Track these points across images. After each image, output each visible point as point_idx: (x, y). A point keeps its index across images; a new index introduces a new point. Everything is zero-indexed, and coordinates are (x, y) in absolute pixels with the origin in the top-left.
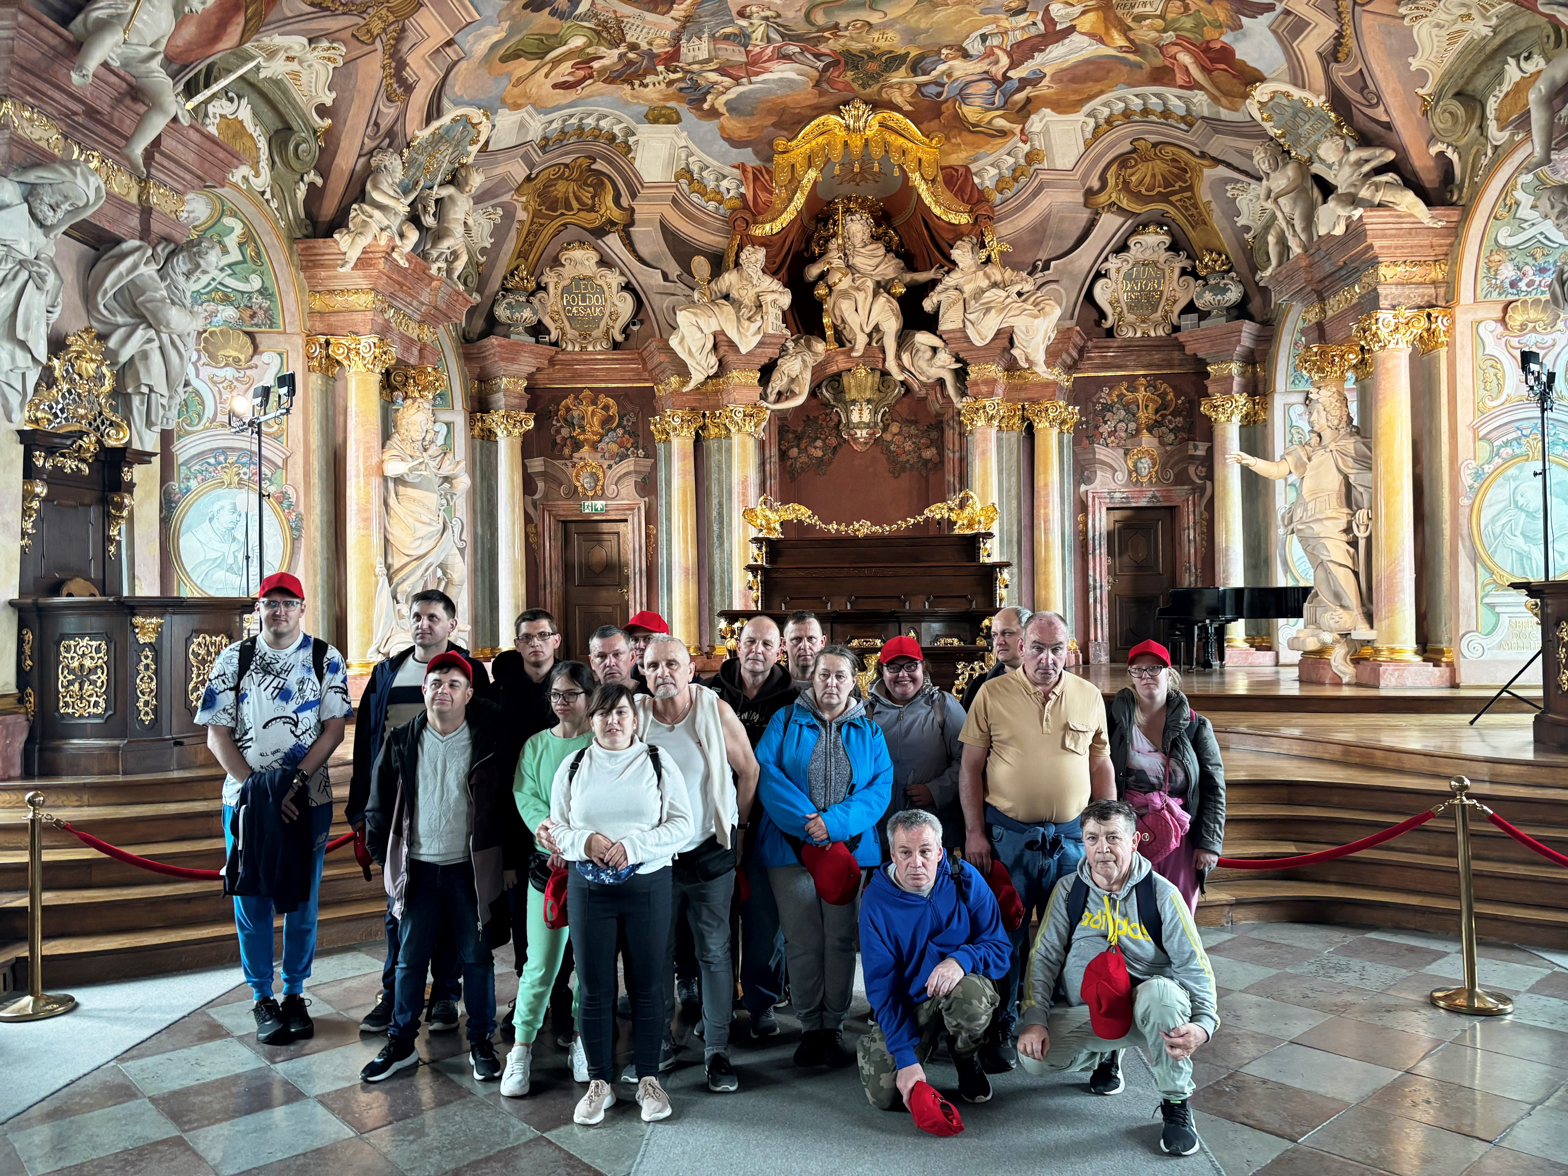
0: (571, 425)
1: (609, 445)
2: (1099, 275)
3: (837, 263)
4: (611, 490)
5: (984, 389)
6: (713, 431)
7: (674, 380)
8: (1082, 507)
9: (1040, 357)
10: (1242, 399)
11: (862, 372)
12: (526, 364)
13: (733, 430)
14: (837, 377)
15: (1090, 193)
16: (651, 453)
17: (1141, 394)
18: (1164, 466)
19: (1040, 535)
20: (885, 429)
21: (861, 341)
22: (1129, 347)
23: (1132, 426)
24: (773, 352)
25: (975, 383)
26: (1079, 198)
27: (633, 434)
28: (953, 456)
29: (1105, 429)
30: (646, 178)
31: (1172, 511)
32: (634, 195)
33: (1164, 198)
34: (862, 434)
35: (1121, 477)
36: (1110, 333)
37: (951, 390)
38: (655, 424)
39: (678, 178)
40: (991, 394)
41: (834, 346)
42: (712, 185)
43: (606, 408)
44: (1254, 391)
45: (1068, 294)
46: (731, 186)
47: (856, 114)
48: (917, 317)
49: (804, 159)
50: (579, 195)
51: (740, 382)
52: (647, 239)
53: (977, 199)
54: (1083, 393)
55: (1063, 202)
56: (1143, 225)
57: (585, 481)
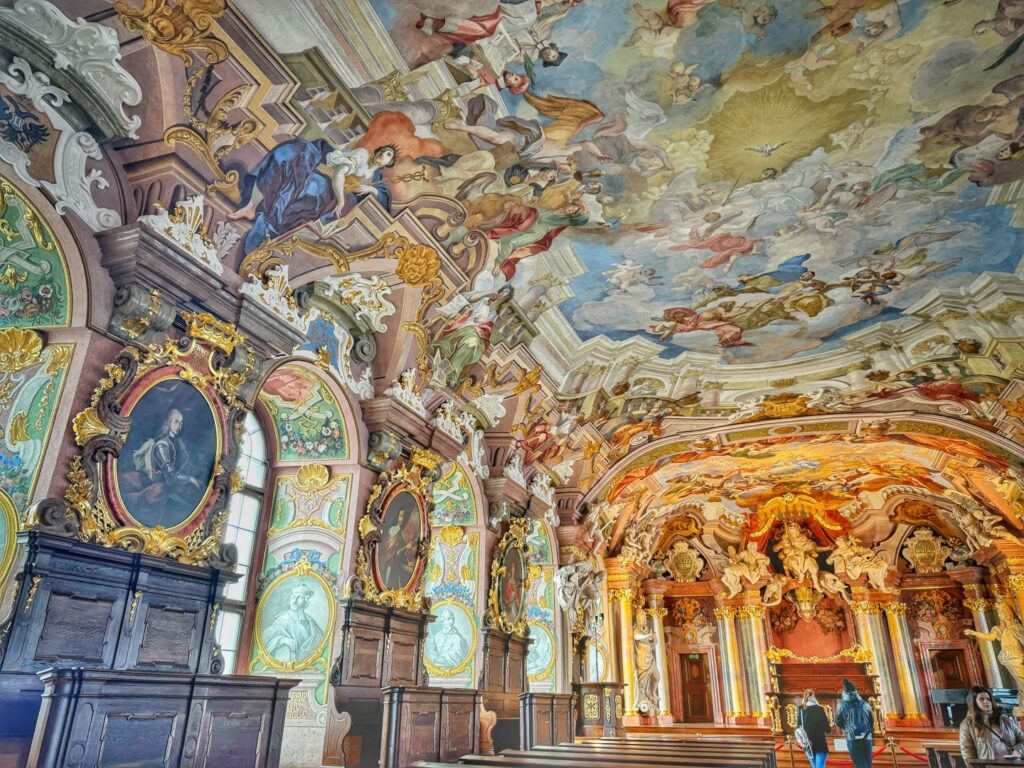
0: (681, 612)
1: (697, 620)
2: (903, 547)
3: (787, 545)
4: (699, 640)
5: (860, 597)
6: (742, 615)
7: (724, 594)
8: (916, 649)
9: (881, 584)
10: (982, 600)
11: (804, 589)
12: (664, 589)
13: (751, 615)
14: (792, 592)
15: (891, 517)
16: (715, 624)
17: (935, 597)
18: (953, 630)
19: (898, 663)
20: (818, 613)
21: (802, 577)
22: (925, 577)
23: (933, 612)
24: (764, 583)
25: (855, 595)
26: (887, 518)
27: (707, 616)
28: (850, 626)
29: (921, 613)
30: (708, 519)
31: (962, 651)
32: (703, 524)
33: (925, 518)
34: (807, 615)
35: (933, 635)
36: (914, 571)
37: (844, 596)
38: (716, 611)
39: (720, 518)
40: (863, 599)
41: (790, 578)
42: (733, 520)
43: (695, 605)
44: (988, 596)
45: (891, 555)
46: (741, 520)
47: (789, 497)
48: (824, 567)
49: (770, 511)
50: (682, 525)
51: (752, 595)
52: (709, 539)
53: (843, 521)
54: (906, 598)
55: (880, 521)
56: (918, 527)
57: (689, 636)
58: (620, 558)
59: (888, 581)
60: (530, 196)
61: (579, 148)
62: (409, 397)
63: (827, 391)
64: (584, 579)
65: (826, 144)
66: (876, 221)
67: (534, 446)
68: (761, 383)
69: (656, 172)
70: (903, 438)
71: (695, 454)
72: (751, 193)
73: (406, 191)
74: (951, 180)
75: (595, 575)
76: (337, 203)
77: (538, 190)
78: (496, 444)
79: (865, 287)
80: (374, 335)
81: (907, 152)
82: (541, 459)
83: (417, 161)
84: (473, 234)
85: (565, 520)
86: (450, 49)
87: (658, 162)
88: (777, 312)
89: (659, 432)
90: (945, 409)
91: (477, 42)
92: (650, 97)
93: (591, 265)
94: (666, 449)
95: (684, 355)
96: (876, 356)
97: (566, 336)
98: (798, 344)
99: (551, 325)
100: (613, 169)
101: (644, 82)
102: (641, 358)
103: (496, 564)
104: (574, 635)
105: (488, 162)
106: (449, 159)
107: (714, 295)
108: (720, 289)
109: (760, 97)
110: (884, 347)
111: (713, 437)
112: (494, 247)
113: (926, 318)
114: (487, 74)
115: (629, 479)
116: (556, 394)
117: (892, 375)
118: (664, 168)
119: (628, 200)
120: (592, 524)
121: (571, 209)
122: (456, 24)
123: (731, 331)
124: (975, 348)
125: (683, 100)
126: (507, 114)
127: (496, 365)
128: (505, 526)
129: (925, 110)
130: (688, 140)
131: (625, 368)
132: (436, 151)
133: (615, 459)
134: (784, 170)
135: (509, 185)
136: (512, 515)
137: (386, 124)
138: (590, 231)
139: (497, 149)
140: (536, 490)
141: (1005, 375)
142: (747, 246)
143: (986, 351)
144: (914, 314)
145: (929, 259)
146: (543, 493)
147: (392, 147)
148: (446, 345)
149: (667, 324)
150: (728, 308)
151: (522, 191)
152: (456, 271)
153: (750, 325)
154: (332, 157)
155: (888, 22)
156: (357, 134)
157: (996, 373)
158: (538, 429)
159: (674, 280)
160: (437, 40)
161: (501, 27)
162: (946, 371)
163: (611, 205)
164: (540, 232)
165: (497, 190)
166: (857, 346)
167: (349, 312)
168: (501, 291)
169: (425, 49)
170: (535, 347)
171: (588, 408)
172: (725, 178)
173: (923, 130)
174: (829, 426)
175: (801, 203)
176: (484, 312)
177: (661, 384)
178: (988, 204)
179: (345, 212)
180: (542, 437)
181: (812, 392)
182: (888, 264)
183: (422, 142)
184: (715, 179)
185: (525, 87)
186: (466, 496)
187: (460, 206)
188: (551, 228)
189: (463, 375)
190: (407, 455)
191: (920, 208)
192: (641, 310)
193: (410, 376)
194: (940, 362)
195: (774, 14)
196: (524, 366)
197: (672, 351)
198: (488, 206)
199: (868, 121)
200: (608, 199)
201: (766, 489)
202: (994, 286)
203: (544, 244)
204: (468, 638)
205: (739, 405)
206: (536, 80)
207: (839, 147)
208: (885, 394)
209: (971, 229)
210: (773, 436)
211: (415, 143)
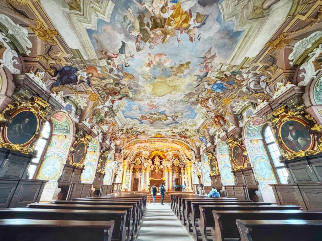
0: (136, 170)
1: (138, 172)
2: (173, 161)
3: (155, 160)
4: (138, 176)
6: (146, 172)
7: (144, 168)
8: (173, 178)
9: (169, 167)
11: (157, 167)
12: (133, 166)
13: (148, 172)
14: (155, 168)
16: (141, 173)
17: (177, 170)
18: (178, 175)
19: (170, 180)
20: (159, 172)
21: (157, 165)
22: (176, 166)
23: (176, 172)
24: (151, 166)
25: (165, 169)
27: (140, 171)
28: (163, 174)
29: (174, 172)
31: (179, 179)
32: (142, 155)
34: (157, 172)
35: (175, 176)
36: (174, 165)
37: (163, 169)
38: (142, 171)
39: (145, 154)
41: (155, 165)
42: (147, 154)
43: (138, 169)
44: (184, 170)
45: (171, 162)
46: (149, 155)
47: (157, 151)
48: (161, 164)
49: (154, 154)
50: (138, 155)
51: (149, 168)
52: (143, 158)
53: (165, 156)
54: (173, 170)
55: (171, 157)
56: (176, 158)
57: (136, 175)
58: (126, 160)
59: (170, 167)
60: (119, 89)
61: (129, 83)
62: (87, 123)
63: (165, 134)
64: (118, 163)
65: (170, 93)
66: (176, 107)
67: (112, 137)
68: (155, 131)
69: (143, 91)
70: (176, 143)
71: (143, 142)
72: (158, 98)
73: (93, 82)
74: (188, 103)
75: (121, 163)
76: (77, 81)
77: (121, 89)
78: (105, 136)
79: (173, 118)
80: (81, 110)
81: (182, 98)
82: (113, 140)
83: (97, 77)
84: (106, 93)
85: (116, 152)
86: (107, 58)
87: (143, 89)
88: (159, 119)
89: (137, 138)
90: (182, 139)
91: (113, 58)
92: (143, 77)
93: (129, 105)
94: (138, 141)
95: (143, 124)
96: (174, 129)
97: (122, 117)
98: (162, 125)
99: (119, 114)
100: (135, 88)
101: (143, 75)
102: (136, 123)
103: (100, 159)
104: (114, 174)
105: (112, 81)
106: (104, 79)
107: (150, 114)
108: (151, 113)
109: (162, 82)
110: (175, 128)
111: (146, 139)
112: (110, 97)
113: (182, 124)
114: (114, 65)
115: (130, 145)
116: (118, 128)
117: (176, 133)
118: (144, 90)
119: (137, 94)
120: (121, 153)
121: (127, 94)
122: (110, 54)
123: (152, 121)
124: (188, 130)
125: (149, 80)
126: (117, 73)
127: (107, 120)
128: (104, 152)
129: (185, 91)
130: (149, 87)
131: (132, 125)
132: (101, 76)
133: (128, 141)
134: (164, 96)
135: (115, 86)
136: (106, 150)
137: (91, 68)
138: (129, 98)
139: (114, 79)
140: (111, 146)
141: (191, 135)
142: (156, 107)
143: (189, 131)
144: (180, 123)
145: (183, 115)
146: (113, 146)
147: (92, 73)
148: (97, 114)
149: (141, 118)
150: (152, 117)
151: (118, 88)
152: (102, 100)
153: (155, 121)
154: (78, 72)
155: (182, 76)
156: (85, 69)
157: (190, 135)
158: (114, 134)
159: (143, 110)
160: (105, 56)
161: (118, 57)
162: (183, 133)
163: (134, 94)
164: (120, 96)
165: (113, 87)
166: (171, 127)
167: (76, 104)
168: (110, 106)
169: (102, 57)
170: (116, 118)
171: (124, 131)
172: (154, 95)
173: (185, 94)
174: (165, 140)
175: (165, 102)
176: (106, 109)
177: (139, 129)
178: (192, 108)
179: (79, 84)
180: (114, 136)
181: (163, 134)
182: (177, 115)
183: (99, 74)
184: (152, 94)
185: (121, 69)
186: (96, 145)
187: (105, 88)
188: (122, 96)
189: (100, 121)
190: (84, 136)
191: (183, 107)
192: (137, 115)
193: (88, 120)
194: (182, 131)
195: (165, 70)
196: (113, 121)
197: (142, 123)
198: (110, 89)
199: (177, 91)
200: (133, 93)
201: (154, 150)
202: (191, 121)
203: (121, 99)
204: (92, 174)
205: (151, 134)
206: (123, 69)
207: (172, 94)
208: (174, 136)
209: (190, 112)
210: (156, 140)
211: (97, 74)
